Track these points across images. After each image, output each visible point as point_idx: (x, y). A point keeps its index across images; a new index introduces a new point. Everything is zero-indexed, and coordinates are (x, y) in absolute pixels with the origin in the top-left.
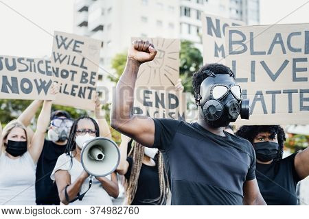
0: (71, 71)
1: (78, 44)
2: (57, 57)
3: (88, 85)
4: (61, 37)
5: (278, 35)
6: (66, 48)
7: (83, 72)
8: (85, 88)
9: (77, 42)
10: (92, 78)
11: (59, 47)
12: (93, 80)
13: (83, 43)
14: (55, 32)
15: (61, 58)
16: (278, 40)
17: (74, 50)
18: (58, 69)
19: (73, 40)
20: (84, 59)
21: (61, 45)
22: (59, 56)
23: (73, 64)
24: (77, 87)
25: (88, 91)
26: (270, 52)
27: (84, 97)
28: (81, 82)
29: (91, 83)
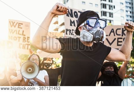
0: (18, 37)
1: (20, 25)
2: (11, 31)
3: (26, 43)
4: (12, 22)
5: (113, 29)
6: (15, 27)
7: (24, 37)
8: (25, 45)
9: (19, 24)
10: (28, 40)
11: (11, 26)
12: (28, 41)
13: (22, 24)
14: (9, 20)
15: (13, 31)
16: (112, 31)
17: (19, 27)
18: (12, 36)
19: (17, 23)
20: (23, 31)
21: (12, 26)
22: (12, 31)
23: (19, 34)
24: (21, 44)
25: (26, 46)
26: (109, 35)
27: (25, 49)
28: (23, 42)
29: (28, 42)
